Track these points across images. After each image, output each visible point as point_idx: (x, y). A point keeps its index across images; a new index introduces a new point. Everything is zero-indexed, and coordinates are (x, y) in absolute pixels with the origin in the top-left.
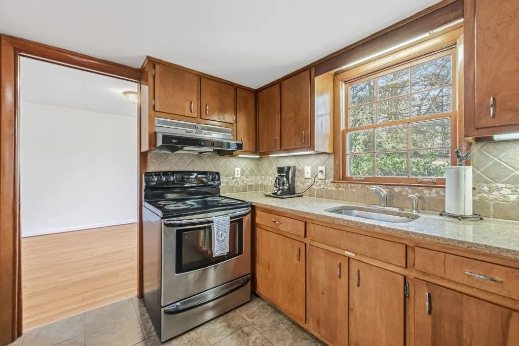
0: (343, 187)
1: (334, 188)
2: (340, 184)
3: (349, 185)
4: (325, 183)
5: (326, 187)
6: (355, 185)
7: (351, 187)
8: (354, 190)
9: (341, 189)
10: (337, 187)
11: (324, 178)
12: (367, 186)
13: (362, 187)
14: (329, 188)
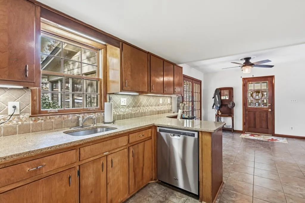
0: (42, 120)
1: (31, 122)
2: (39, 117)
3: (48, 117)
4: (19, 118)
5: (20, 123)
6: (54, 116)
7: (50, 118)
8: (53, 120)
9: (40, 121)
10: (35, 120)
11: (19, 114)
12: (63, 116)
13: (60, 117)
14: (25, 123)
